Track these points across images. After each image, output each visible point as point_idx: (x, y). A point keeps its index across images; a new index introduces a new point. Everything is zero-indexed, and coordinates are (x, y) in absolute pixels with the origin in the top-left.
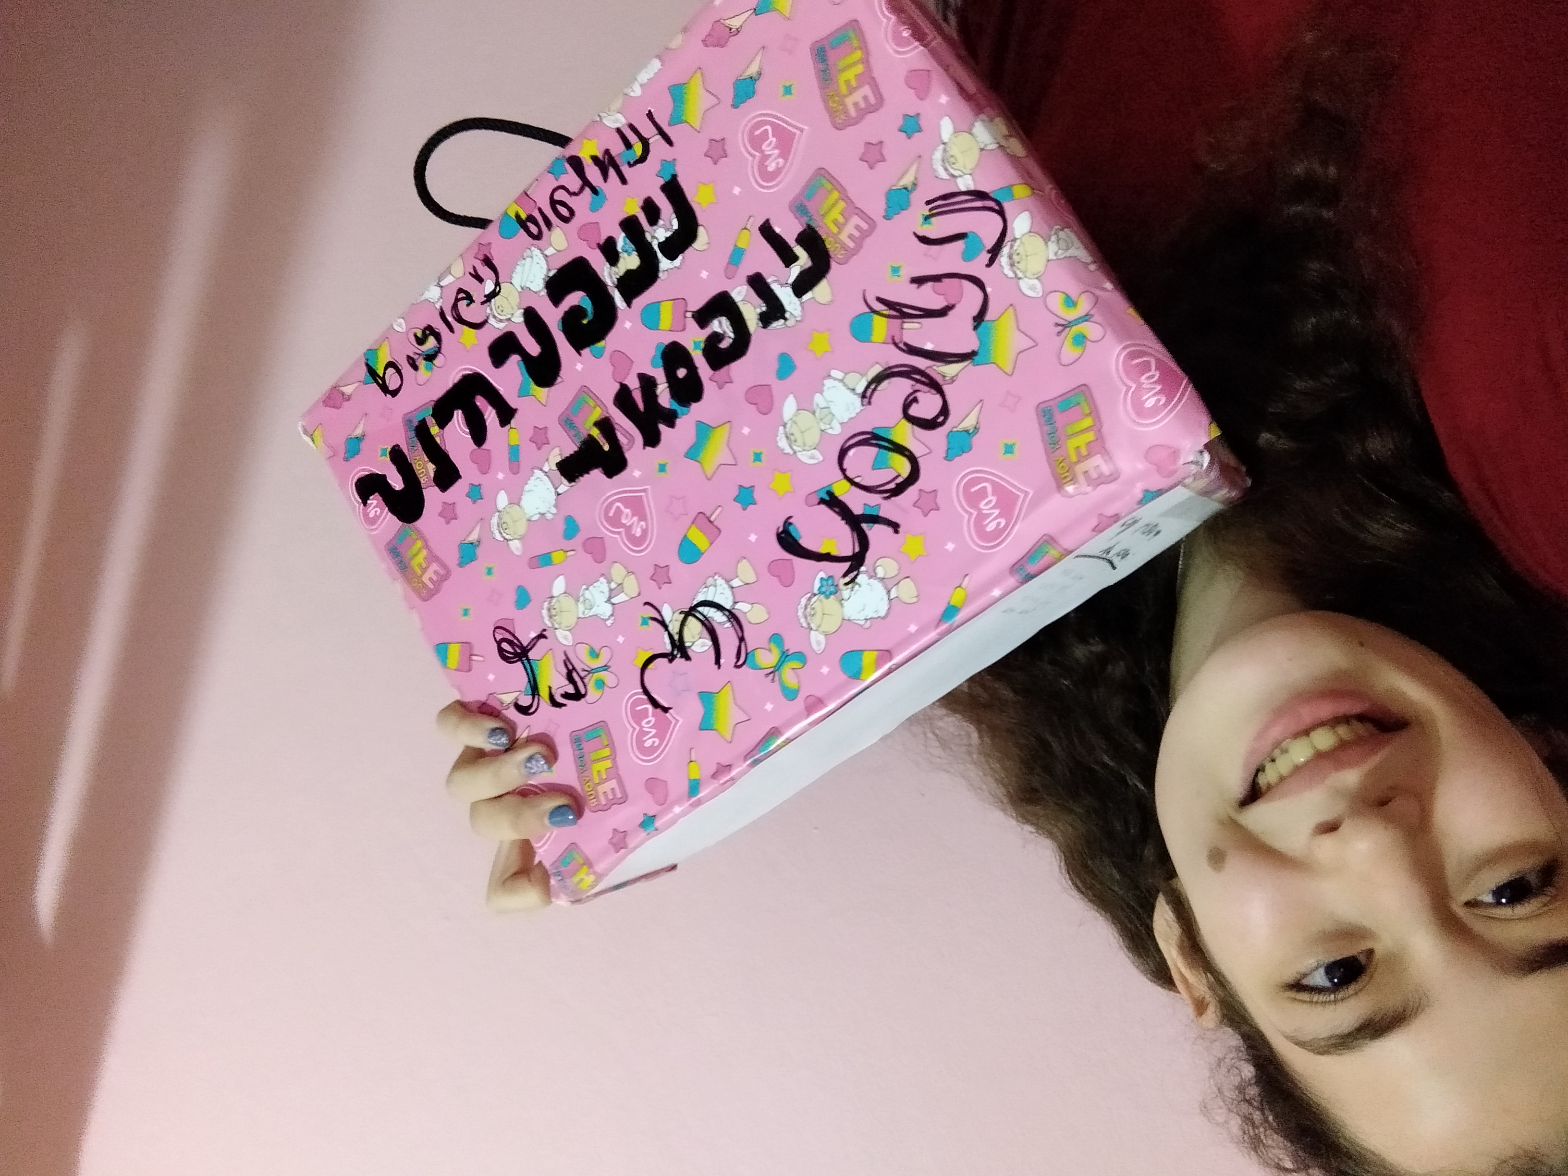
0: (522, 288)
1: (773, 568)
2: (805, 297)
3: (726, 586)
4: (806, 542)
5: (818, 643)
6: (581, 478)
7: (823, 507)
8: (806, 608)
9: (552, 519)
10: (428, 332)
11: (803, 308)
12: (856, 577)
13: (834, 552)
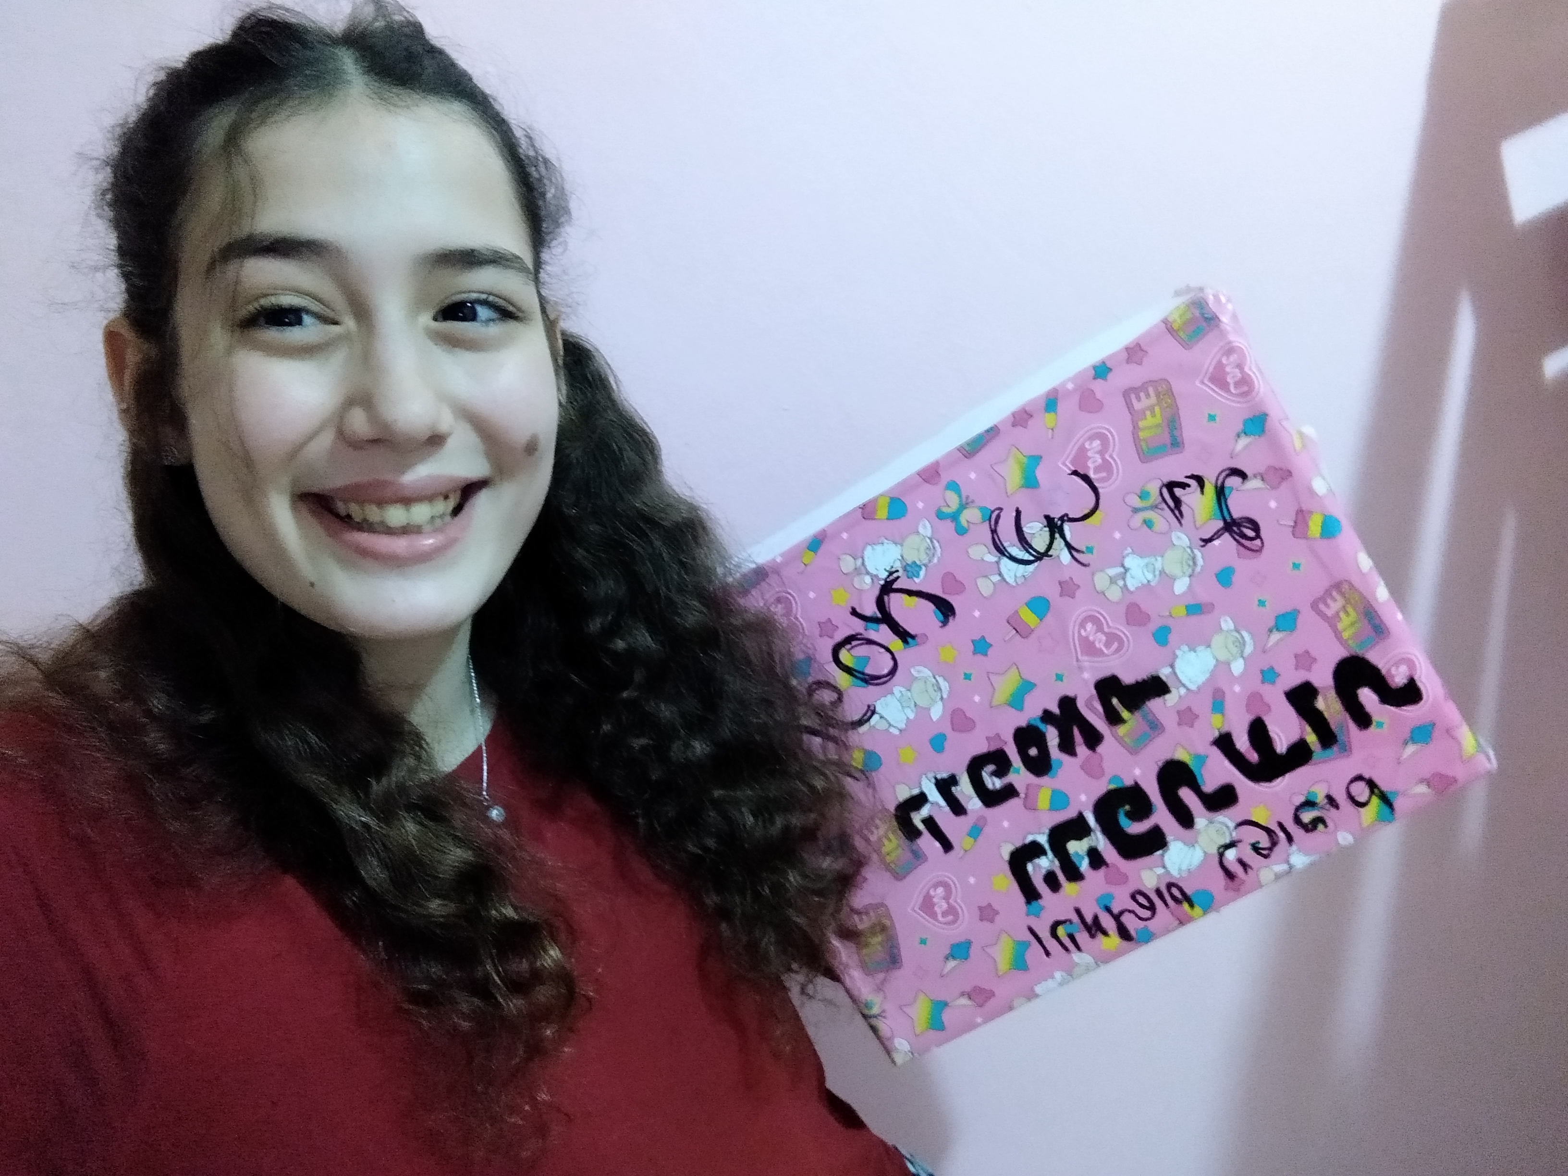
0: (1193, 846)
1: (960, 587)
2: (916, 792)
3: (1006, 576)
4: (930, 606)
5: (925, 527)
6: (1145, 677)
7: (912, 632)
8: (934, 555)
9: (1182, 644)
10: (1310, 826)
11: (920, 783)
12: (888, 576)
13: (905, 597)
